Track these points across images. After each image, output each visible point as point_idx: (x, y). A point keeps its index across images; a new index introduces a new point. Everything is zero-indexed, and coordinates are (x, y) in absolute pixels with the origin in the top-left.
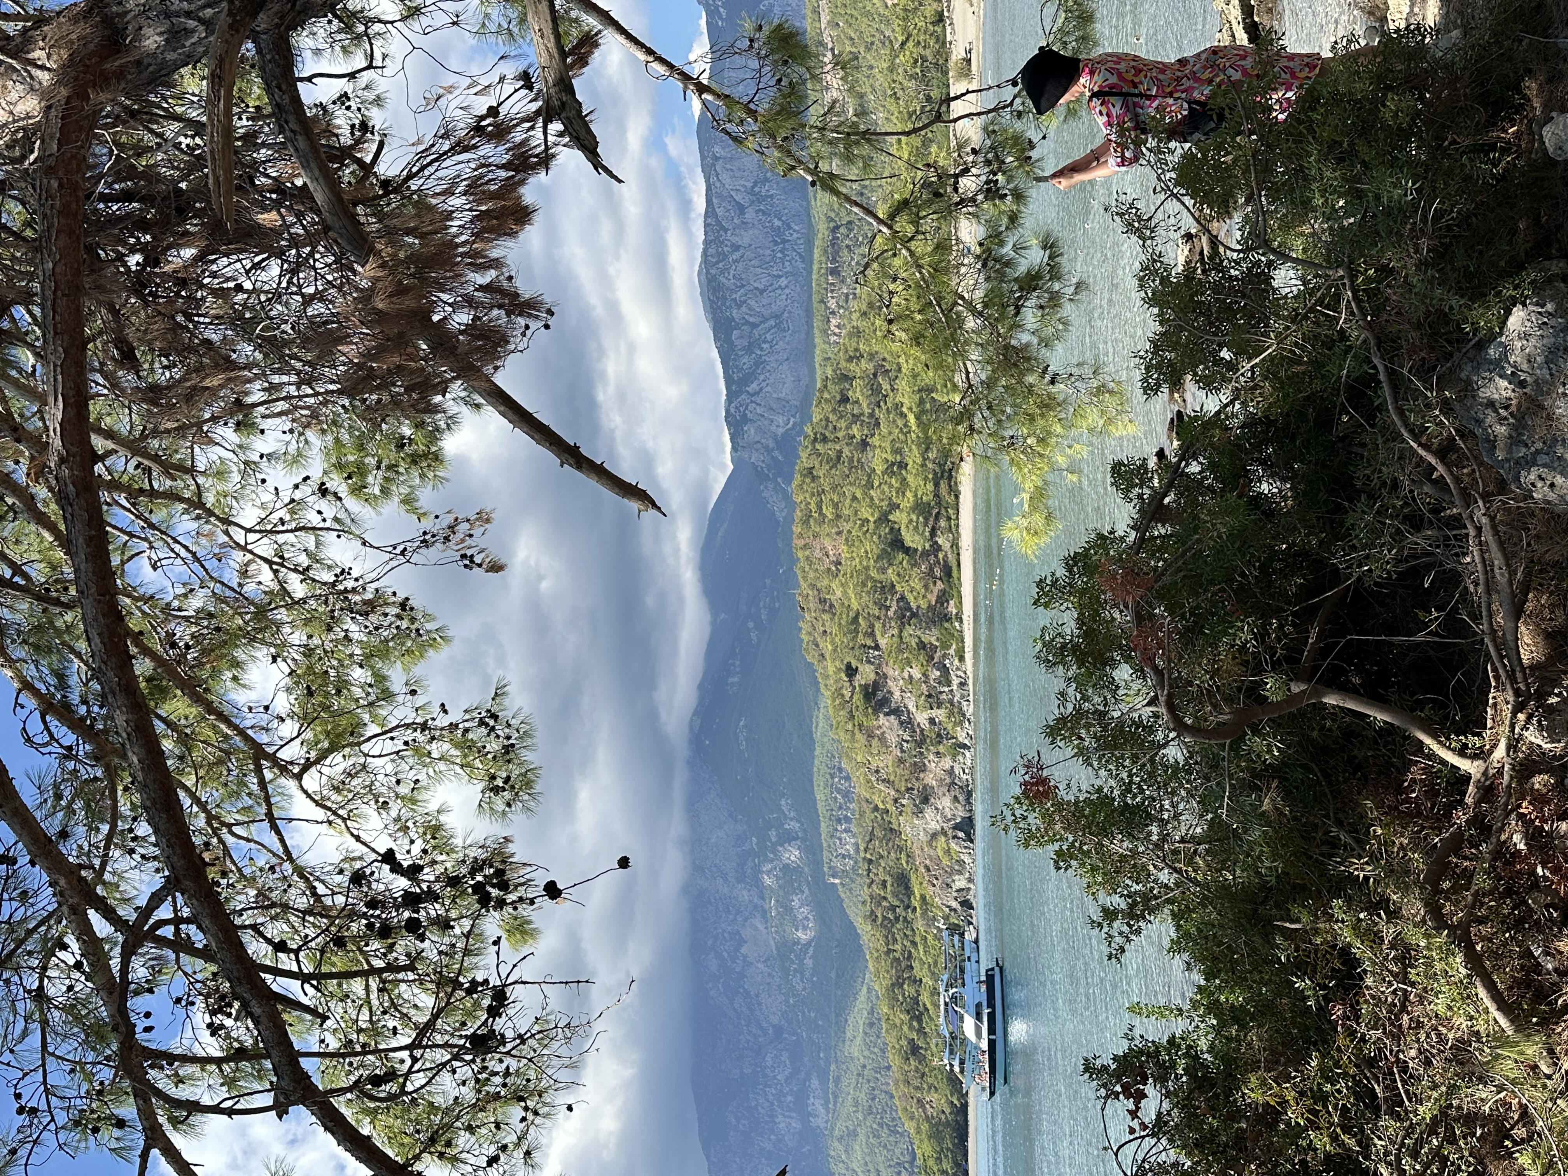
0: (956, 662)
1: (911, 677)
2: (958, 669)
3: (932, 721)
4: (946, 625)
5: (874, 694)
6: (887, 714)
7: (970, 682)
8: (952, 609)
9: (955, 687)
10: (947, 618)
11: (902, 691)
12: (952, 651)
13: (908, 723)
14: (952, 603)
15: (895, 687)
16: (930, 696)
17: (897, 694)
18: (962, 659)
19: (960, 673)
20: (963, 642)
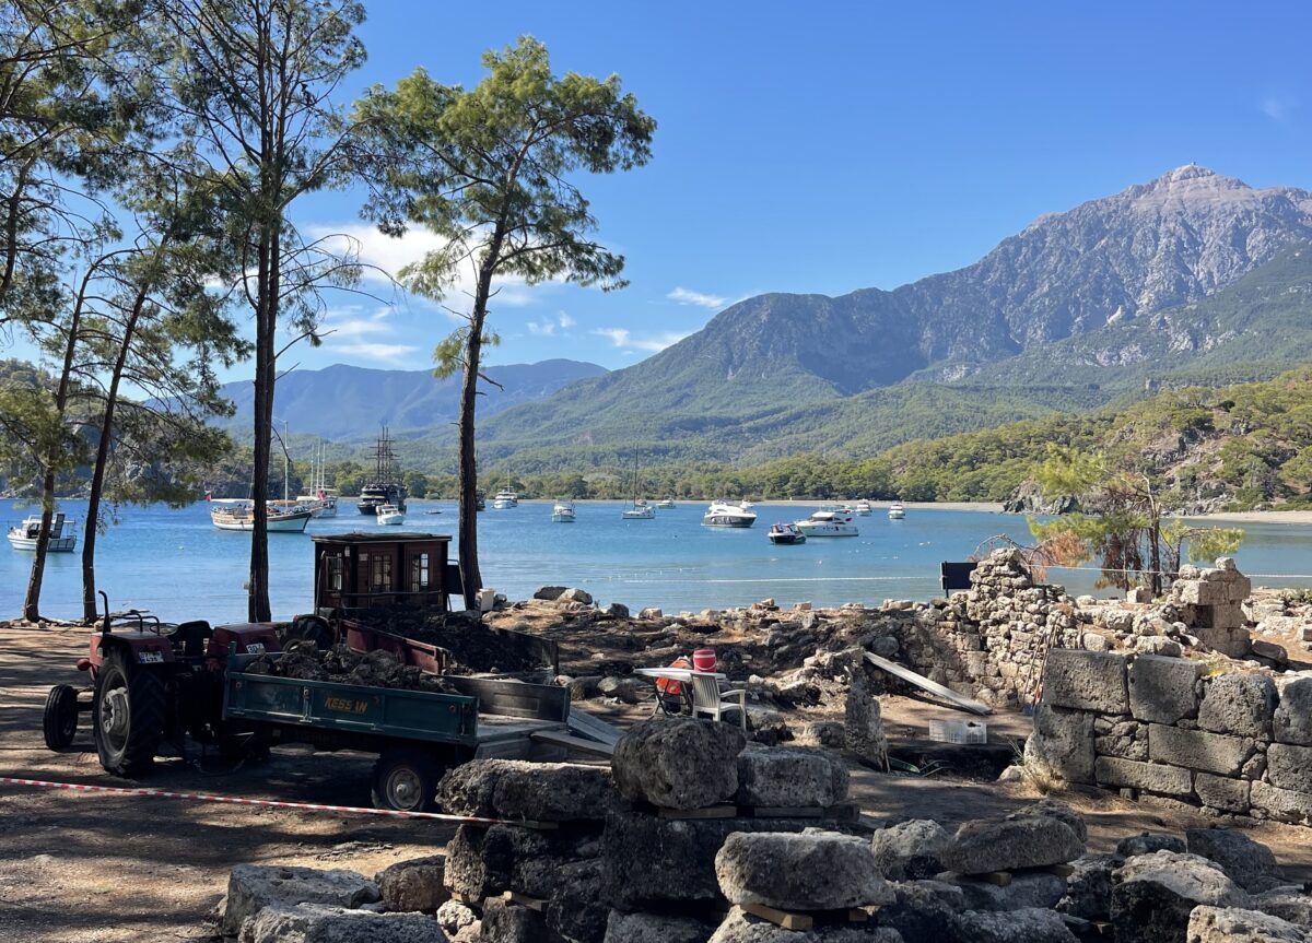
0: (1223, 504)
1: (1215, 462)
2: (1216, 505)
3: (1171, 481)
4: (1261, 496)
5: (1203, 428)
6: (1181, 440)
7: (1201, 517)
8: (1278, 501)
9: (1199, 502)
10: (1268, 496)
11: (1202, 455)
12: (1234, 500)
13: (1171, 459)
14: (1284, 501)
15: (1207, 447)
16: (1194, 479)
17: (1200, 449)
18: (1225, 509)
19: (1212, 506)
20: (1242, 510)
